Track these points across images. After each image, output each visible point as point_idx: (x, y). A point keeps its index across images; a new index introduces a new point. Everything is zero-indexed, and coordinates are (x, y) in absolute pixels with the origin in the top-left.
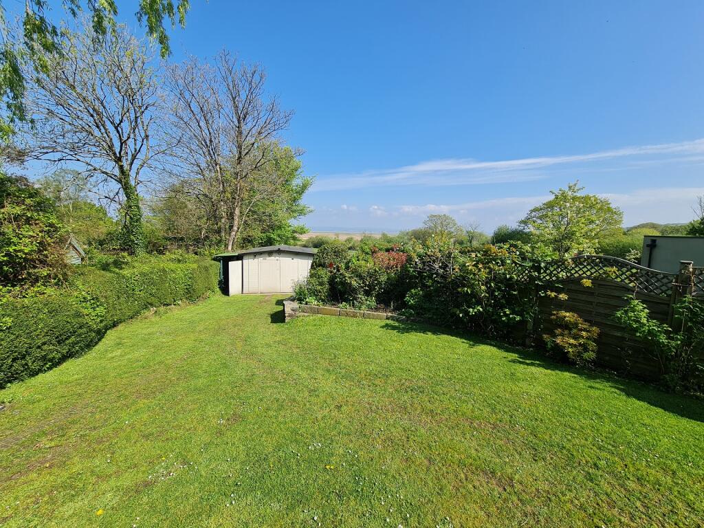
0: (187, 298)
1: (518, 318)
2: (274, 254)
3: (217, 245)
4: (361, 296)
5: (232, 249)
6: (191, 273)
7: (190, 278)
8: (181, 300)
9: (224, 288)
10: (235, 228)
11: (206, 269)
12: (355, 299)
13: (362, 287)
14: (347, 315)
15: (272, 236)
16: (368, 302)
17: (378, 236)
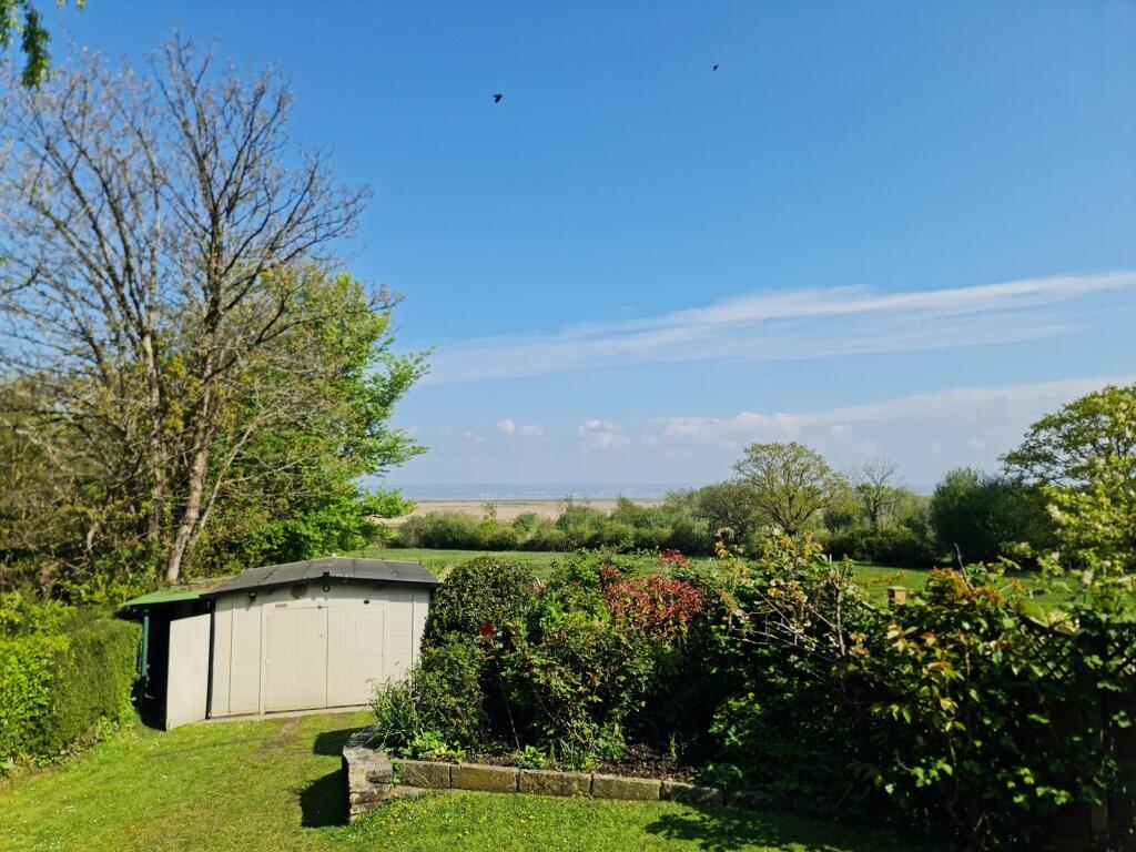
0: (30, 751)
1: (1062, 797)
2: (310, 591)
3: (134, 569)
4: (581, 724)
5: (181, 575)
6: (48, 668)
7: (45, 684)
8: (14, 755)
9: (151, 703)
10: (193, 514)
11: (98, 649)
12: (562, 732)
13: (581, 696)
14: (541, 788)
15: (303, 530)
16: (601, 742)
17: (608, 508)
